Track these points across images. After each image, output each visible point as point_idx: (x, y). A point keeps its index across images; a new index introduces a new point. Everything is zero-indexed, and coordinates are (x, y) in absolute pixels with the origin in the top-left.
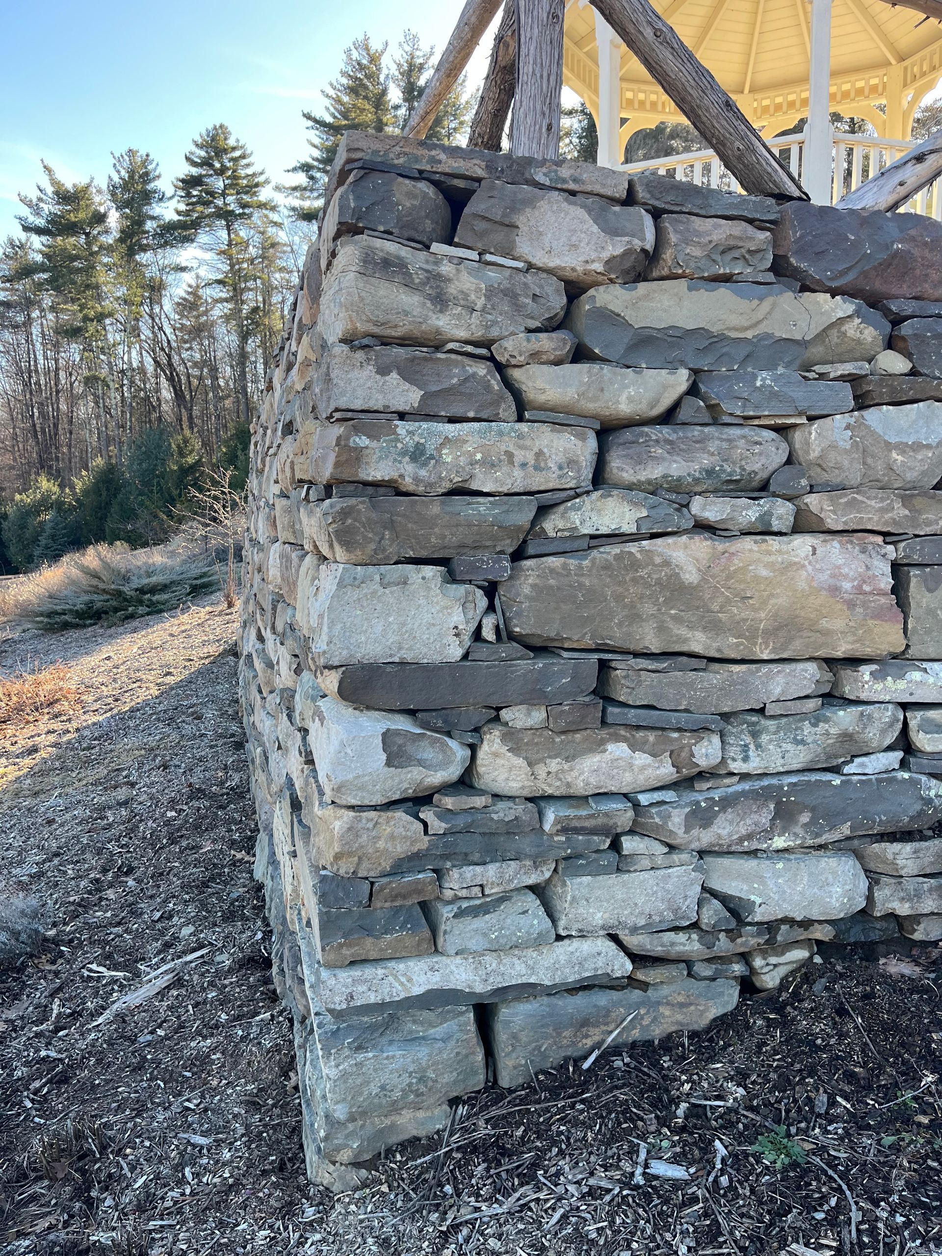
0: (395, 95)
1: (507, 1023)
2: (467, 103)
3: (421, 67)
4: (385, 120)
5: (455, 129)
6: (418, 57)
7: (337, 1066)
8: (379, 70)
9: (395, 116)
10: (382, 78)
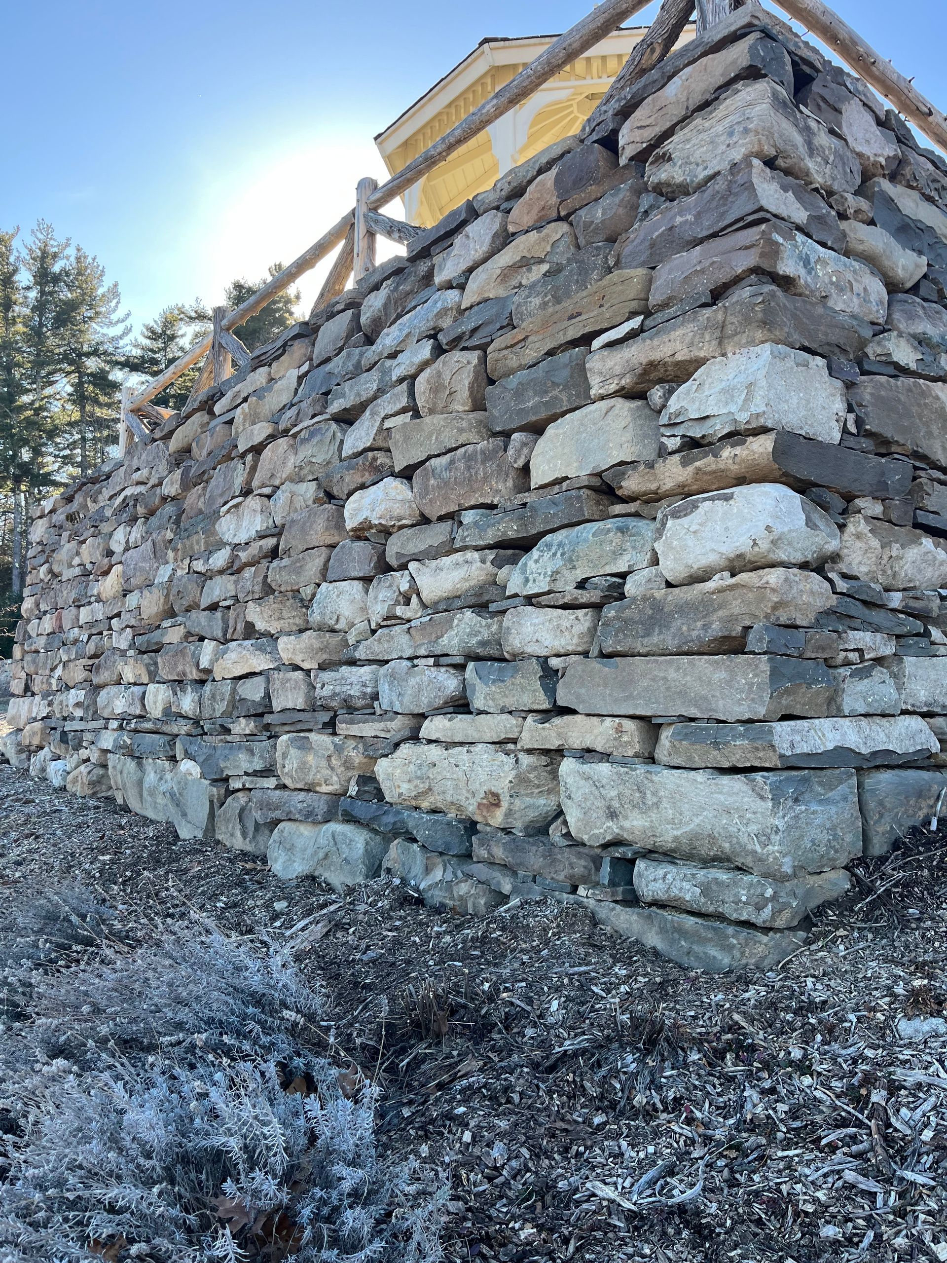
0: (24, 278)
1: (873, 791)
2: (103, 296)
3: (55, 256)
4: (14, 298)
5: (90, 318)
6: (52, 246)
7: (784, 817)
8: (10, 251)
9: (26, 297)
10: (12, 259)
